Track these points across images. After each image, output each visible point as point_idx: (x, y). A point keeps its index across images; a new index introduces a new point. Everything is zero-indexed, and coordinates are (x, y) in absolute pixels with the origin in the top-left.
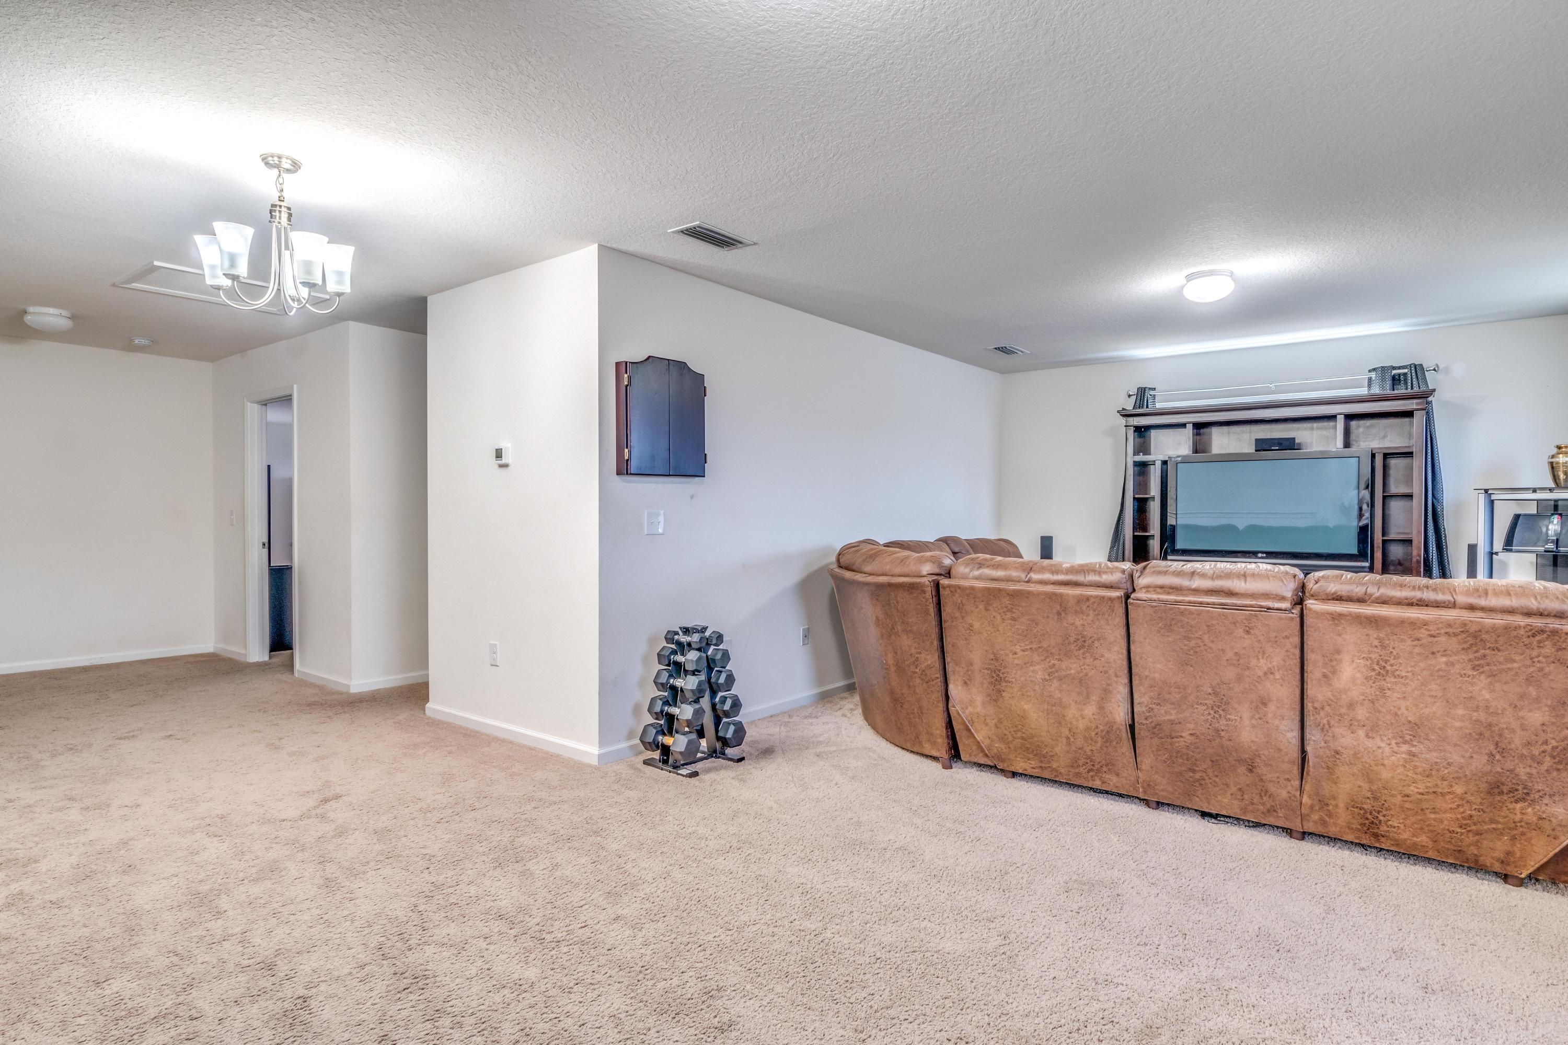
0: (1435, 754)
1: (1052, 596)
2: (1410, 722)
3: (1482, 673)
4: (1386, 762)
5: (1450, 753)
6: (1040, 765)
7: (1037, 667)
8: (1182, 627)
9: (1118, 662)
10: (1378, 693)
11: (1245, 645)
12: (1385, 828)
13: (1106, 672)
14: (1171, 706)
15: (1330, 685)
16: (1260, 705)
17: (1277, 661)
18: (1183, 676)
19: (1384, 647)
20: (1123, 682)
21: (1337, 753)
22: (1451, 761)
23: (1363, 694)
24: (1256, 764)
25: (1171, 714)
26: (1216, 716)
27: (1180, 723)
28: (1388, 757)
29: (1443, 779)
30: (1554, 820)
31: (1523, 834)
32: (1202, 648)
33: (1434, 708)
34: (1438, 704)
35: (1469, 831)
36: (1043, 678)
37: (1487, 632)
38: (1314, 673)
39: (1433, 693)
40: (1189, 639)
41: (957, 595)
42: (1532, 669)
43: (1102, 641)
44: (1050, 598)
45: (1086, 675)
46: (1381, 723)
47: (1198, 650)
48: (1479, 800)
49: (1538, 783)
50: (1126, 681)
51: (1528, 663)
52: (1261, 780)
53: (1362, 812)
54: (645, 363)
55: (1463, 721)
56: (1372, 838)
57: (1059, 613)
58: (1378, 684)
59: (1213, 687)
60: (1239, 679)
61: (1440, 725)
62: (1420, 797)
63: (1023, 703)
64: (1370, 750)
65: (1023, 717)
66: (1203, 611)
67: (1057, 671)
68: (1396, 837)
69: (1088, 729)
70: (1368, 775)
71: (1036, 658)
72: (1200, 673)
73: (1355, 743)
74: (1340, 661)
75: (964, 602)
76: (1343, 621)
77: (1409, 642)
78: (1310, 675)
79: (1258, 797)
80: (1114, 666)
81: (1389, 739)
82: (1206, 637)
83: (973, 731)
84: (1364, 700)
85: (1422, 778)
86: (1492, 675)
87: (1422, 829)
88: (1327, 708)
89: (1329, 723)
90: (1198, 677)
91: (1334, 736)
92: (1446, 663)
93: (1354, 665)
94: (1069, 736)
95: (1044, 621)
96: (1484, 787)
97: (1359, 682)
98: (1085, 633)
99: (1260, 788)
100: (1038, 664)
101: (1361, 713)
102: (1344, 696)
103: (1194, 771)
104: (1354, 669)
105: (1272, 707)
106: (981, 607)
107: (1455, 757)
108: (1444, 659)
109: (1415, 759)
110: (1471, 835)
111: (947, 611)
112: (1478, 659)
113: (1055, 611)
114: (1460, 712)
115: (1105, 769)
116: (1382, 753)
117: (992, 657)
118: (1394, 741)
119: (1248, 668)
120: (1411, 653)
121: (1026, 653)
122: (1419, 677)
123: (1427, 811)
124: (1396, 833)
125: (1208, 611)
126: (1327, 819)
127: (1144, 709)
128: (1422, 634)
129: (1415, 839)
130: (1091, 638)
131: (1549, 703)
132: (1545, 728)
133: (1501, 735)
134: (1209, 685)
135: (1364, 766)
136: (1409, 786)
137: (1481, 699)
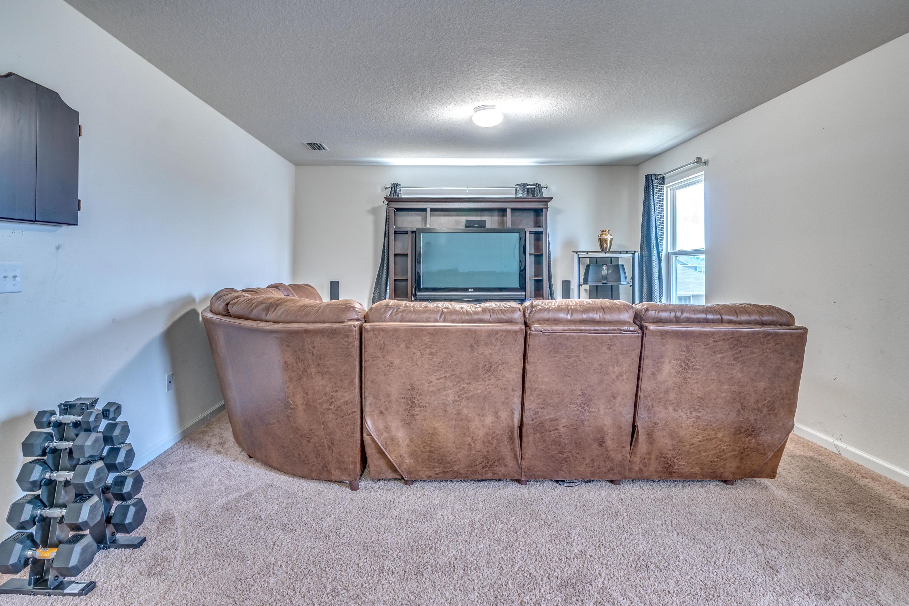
0: (710, 415)
1: (468, 332)
2: (699, 397)
3: (738, 362)
4: (683, 425)
5: (718, 413)
6: (444, 470)
7: (450, 391)
8: (566, 349)
9: (516, 380)
10: (683, 381)
11: (607, 358)
12: (677, 467)
13: (505, 389)
14: (551, 408)
15: (656, 379)
16: (612, 399)
17: (625, 367)
18: (563, 384)
19: (688, 351)
20: (518, 395)
21: (655, 424)
22: (718, 418)
23: (674, 383)
24: (605, 440)
25: (551, 414)
26: (583, 410)
27: (557, 420)
28: (685, 422)
29: (713, 430)
30: (765, 444)
31: (748, 455)
32: (578, 363)
33: (712, 387)
34: (715, 384)
35: (721, 459)
36: (454, 399)
37: (744, 337)
38: (647, 371)
39: (713, 378)
40: (569, 357)
41: (380, 337)
42: (762, 357)
43: (505, 365)
44: (466, 334)
45: (490, 393)
46: (682, 400)
47: (575, 364)
48: (729, 440)
49: (759, 423)
50: (520, 393)
51: (761, 354)
52: (607, 451)
53: (665, 460)
54: (5, 79)
55: (727, 393)
56: (668, 475)
57: (472, 346)
58: (683, 375)
59: (582, 390)
60: (600, 382)
61: (715, 397)
62: (699, 443)
63: (434, 423)
64: (675, 419)
65: (434, 434)
66: (582, 336)
67: (466, 393)
68: (682, 471)
69: (487, 434)
70: (672, 435)
71: (449, 384)
72: (575, 381)
73: (667, 416)
74: (663, 363)
75: (386, 343)
76: (667, 336)
77: (703, 347)
78: (644, 374)
79: (603, 462)
80: (512, 383)
81: (686, 410)
82: (581, 355)
83: (386, 453)
84: (675, 387)
85: (702, 432)
86: (743, 363)
87: (697, 463)
88: (652, 395)
89: (652, 405)
90: (573, 384)
91: (654, 413)
92: (721, 358)
93: (671, 365)
94: (471, 443)
95: (458, 353)
96: (732, 430)
97: (673, 375)
98: (492, 360)
99: (605, 456)
100: (450, 389)
101: (672, 396)
102: (663, 386)
103: (562, 453)
104: (671, 367)
105: (619, 399)
106: (403, 345)
107: (721, 416)
108: (720, 356)
109: (699, 420)
110: (722, 461)
111: (369, 351)
112: (737, 353)
113: (469, 344)
114: (726, 387)
115: (497, 463)
116: (682, 419)
117: (409, 387)
118: (689, 411)
119: (607, 374)
120: (703, 353)
121: (440, 381)
122: (706, 368)
123: (701, 452)
124: (682, 469)
125: (586, 336)
126: (643, 468)
127: (532, 413)
128: (711, 341)
129: (692, 470)
130: (496, 363)
131: (769, 376)
132: (766, 391)
133: (744, 398)
134: (580, 389)
135: (670, 430)
136: (694, 437)
137: (736, 378)
